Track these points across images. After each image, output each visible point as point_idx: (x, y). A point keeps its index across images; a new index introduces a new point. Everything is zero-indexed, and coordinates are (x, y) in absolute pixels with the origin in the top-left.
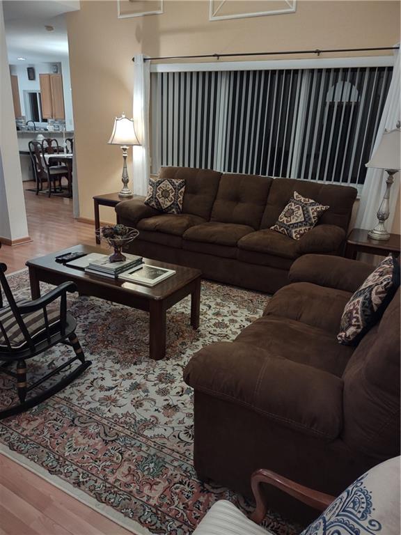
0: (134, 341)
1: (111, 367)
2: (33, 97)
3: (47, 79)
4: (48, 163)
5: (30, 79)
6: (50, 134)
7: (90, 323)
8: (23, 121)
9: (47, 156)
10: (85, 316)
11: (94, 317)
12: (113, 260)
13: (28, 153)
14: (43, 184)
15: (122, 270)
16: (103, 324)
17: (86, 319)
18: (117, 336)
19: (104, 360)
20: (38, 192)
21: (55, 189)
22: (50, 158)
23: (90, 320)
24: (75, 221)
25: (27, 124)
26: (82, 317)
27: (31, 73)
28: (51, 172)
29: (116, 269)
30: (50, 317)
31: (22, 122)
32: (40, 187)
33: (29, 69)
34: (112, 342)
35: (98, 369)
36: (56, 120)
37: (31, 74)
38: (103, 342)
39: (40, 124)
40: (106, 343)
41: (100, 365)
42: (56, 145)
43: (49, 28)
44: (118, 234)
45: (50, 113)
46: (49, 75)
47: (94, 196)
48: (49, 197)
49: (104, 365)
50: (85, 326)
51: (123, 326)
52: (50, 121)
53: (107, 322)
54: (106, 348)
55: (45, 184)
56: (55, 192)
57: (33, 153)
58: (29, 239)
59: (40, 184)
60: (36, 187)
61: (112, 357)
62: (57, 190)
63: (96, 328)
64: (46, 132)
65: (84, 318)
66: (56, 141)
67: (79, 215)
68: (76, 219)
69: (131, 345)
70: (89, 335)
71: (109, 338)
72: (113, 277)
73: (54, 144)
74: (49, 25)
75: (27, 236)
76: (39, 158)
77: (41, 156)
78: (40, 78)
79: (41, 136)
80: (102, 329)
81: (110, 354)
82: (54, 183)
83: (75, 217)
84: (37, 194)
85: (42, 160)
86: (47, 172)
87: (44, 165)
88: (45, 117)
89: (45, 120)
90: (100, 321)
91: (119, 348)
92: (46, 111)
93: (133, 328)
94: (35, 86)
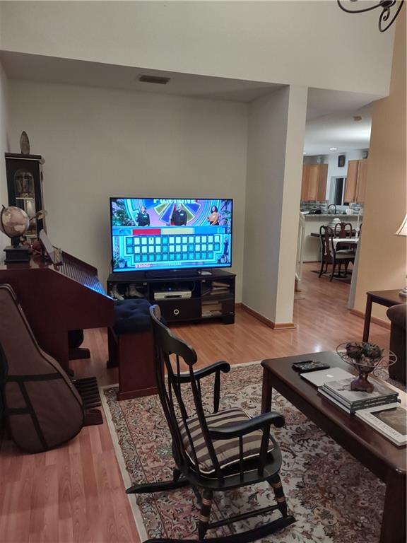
0: (365, 508)
1: (320, 538)
2: (340, 182)
3: (355, 165)
4: (335, 247)
5: (339, 166)
6: (348, 218)
7: (317, 454)
8: (326, 204)
9: (336, 240)
10: (315, 443)
11: (325, 449)
12: (355, 387)
13: (318, 236)
14: (329, 266)
15: (363, 405)
16: (332, 463)
17: (315, 446)
18: (345, 490)
19: (315, 522)
20: (321, 274)
21: (339, 273)
22: (339, 243)
23: (318, 451)
24: (349, 311)
25: (329, 207)
26: (312, 442)
27: (342, 160)
28: (337, 257)
29: (354, 403)
30: (246, 447)
31: (324, 206)
32: (324, 269)
33: (340, 157)
34: (334, 497)
35: (302, 533)
36: (357, 204)
37: (341, 162)
38: (323, 491)
39: (341, 208)
40: (326, 495)
41: (308, 527)
42: (349, 229)
43: (357, 119)
44: (367, 356)
45: (352, 198)
46: (358, 161)
47: (368, 291)
48: (331, 281)
49: (312, 530)
50: (310, 457)
51: (357, 478)
52: (351, 204)
53: (337, 463)
54: (324, 503)
55: (330, 267)
56: (339, 276)
57: (323, 236)
58: (292, 325)
59: (325, 265)
60: (320, 269)
61: (326, 522)
62: (342, 274)
63: (321, 466)
64: (344, 215)
65: (313, 445)
66: (351, 225)
67: (353, 307)
68: (350, 310)
69: (358, 514)
70: (309, 472)
71: (333, 489)
72: (349, 412)
73: (347, 228)
74: (356, 116)
75: (291, 322)
76: (328, 242)
77: (330, 240)
78: (349, 164)
79: (338, 219)
80: (328, 471)
81: (325, 515)
82: (340, 267)
83: (349, 308)
84: (320, 277)
85: (330, 245)
86: (333, 256)
87: (331, 249)
88: (347, 201)
89: (347, 204)
90: (330, 458)
91: (340, 512)
92: (348, 195)
93: (370, 487)
94: (342, 173)
